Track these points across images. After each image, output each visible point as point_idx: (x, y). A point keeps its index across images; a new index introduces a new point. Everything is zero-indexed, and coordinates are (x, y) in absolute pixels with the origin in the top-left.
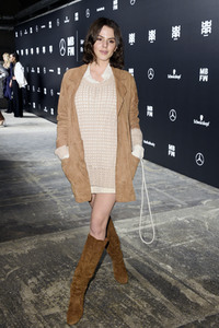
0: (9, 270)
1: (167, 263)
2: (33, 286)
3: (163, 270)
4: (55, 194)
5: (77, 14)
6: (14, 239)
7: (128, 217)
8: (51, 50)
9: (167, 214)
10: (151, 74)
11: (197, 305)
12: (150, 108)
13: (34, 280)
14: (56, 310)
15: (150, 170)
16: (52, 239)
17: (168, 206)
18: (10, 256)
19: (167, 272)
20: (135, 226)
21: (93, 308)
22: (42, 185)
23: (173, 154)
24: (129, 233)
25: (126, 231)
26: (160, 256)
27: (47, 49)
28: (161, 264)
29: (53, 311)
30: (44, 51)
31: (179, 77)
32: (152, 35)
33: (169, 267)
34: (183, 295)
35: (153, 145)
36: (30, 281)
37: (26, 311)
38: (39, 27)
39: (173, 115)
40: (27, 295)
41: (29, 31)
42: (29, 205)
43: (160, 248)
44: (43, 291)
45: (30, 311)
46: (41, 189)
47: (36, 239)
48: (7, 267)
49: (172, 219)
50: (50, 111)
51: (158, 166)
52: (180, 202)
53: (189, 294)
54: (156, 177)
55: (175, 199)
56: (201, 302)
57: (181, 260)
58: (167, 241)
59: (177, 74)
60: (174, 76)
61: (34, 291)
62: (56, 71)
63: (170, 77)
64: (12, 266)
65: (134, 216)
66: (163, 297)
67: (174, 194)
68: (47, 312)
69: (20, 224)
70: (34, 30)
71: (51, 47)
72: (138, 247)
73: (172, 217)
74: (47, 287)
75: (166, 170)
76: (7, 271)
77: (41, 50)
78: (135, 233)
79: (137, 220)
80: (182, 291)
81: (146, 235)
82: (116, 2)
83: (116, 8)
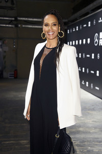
4: (77, 145)
8: (89, 42)
27: (86, 41)
30: (84, 42)
38: (82, 26)
41: (76, 29)
50: (86, 84)
62: (91, 56)
70: (79, 28)
71: (89, 40)
77: (82, 42)
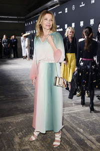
0: (11, 129)
1: (81, 128)
2: (20, 136)
3: (78, 131)
6: (15, 115)
11: (92, 148)
13: (21, 133)
14: (28, 147)
16: (31, 116)
18: (12, 123)
19: (80, 132)
20: (69, 111)
21: (44, 147)
22: (31, 92)
25: (65, 113)
26: (78, 125)
28: (78, 128)
29: (26, 147)
33: (81, 130)
34: (86, 143)
36: (19, 134)
37: (15, 147)
38: (35, 21)
40: (17, 140)
41: (31, 23)
43: (79, 121)
44: (24, 139)
45: (17, 147)
47: (25, 115)
53: (89, 143)
56: (94, 147)
57: (88, 127)
58: (83, 118)
61: (20, 138)
64: (12, 127)
65: (70, 106)
66: (76, 143)
68: (24, 148)
69: (19, 109)
72: (69, 120)
74: (26, 137)
77: (36, 31)
78: (69, 114)
79: (71, 108)
80: (86, 141)
81: (73, 115)
82: (66, 9)
83: (66, 11)
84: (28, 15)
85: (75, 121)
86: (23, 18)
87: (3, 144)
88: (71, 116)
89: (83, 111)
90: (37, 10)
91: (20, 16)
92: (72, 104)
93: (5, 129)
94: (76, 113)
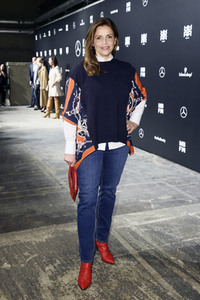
0: (28, 257)
1: (178, 258)
2: (50, 273)
3: (174, 265)
5: (91, 17)
6: (33, 228)
7: (140, 211)
8: (67, 52)
9: (178, 209)
10: (162, 72)
12: (161, 106)
13: (51, 267)
15: (160, 165)
16: (67, 229)
17: (178, 201)
18: (29, 244)
19: (178, 267)
20: (146, 219)
22: (58, 178)
23: (184, 150)
24: (141, 226)
25: (137, 224)
26: (172, 250)
27: (64, 51)
28: (172, 258)
30: (61, 52)
31: (190, 75)
32: (164, 35)
33: (180, 262)
35: (164, 141)
36: (47, 268)
37: (44, 296)
38: (57, 31)
39: (184, 112)
40: (45, 281)
41: (47, 34)
42: (46, 197)
43: (171, 242)
44: (59, 279)
45: (47, 296)
46: (58, 182)
47: (53, 228)
48: (26, 254)
49: (183, 214)
51: (169, 162)
52: (191, 198)
54: (167, 172)
55: (185, 194)
58: (178, 236)
59: (188, 72)
60: (186, 74)
61: (51, 278)
63: (181, 75)
64: (31, 254)
65: (146, 210)
66: (174, 291)
67: (184, 189)
69: (38, 214)
70: (52, 33)
71: (67, 49)
72: (149, 240)
73: (183, 212)
74: (63, 275)
75: (177, 165)
76: (27, 257)
77: (58, 51)
78: (146, 226)
79: (148, 214)
80: (194, 287)
81: (157, 229)
82: (128, 4)
83: (128, 9)
84: (41, 18)
85: (163, 241)
86: (29, 23)
87: (18, 289)
88: (153, 231)
89: (175, 220)
90: (60, 7)
91: (23, 20)
92: (149, 204)
93: (16, 257)
94: (161, 225)
